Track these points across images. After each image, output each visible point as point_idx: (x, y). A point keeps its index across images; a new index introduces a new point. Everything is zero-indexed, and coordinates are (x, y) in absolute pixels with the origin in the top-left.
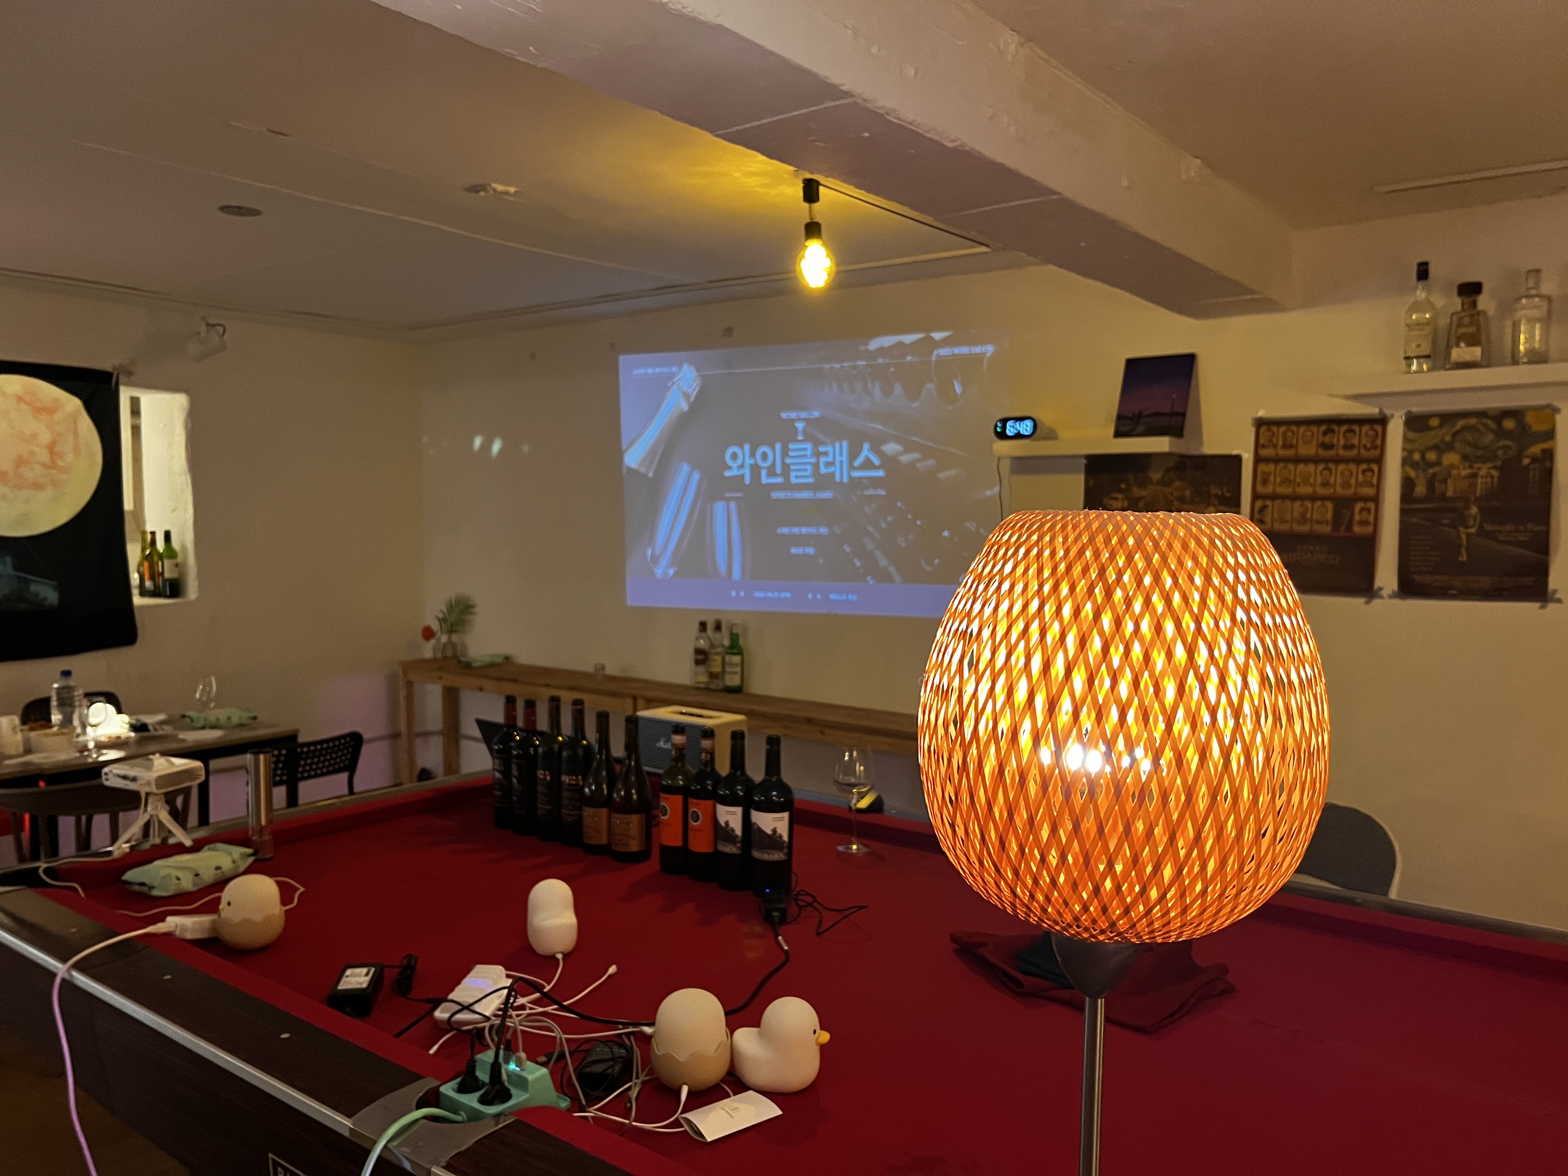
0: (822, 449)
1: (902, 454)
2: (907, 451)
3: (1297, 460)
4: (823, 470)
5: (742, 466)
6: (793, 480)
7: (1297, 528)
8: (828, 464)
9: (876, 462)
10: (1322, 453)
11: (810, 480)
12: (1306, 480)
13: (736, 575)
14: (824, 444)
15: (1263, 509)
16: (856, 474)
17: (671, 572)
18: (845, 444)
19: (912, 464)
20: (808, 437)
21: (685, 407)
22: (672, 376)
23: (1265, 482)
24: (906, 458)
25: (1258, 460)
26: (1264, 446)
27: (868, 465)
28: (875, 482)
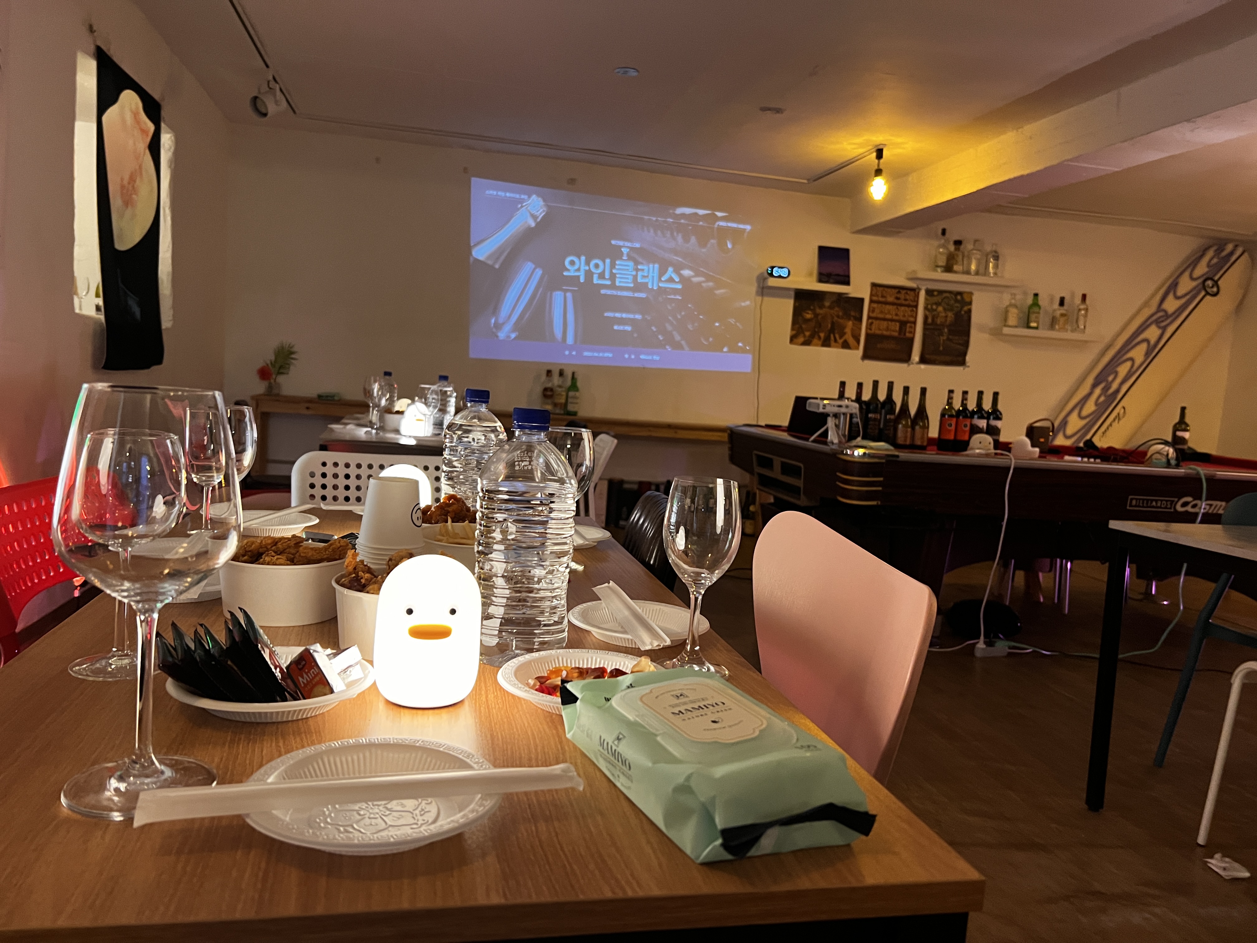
0: (639, 267)
1: (693, 277)
2: (697, 275)
3: (886, 303)
4: (640, 280)
5: (578, 270)
6: (617, 284)
7: (885, 333)
8: (644, 277)
9: (677, 280)
10: (896, 301)
11: (632, 285)
12: (889, 313)
13: (570, 340)
14: (642, 263)
15: (872, 323)
16: (661, 285)
17: (513, 336)
18: (657, 266)
19: (699, 283)
20: (630, 258)
21: (533, 224)
22: (521, 201)
23: (873, 311)
24: (696, 280)
25: (871, 301)
26: (874, 296)
27: (671, 280)
28: (675, 291)
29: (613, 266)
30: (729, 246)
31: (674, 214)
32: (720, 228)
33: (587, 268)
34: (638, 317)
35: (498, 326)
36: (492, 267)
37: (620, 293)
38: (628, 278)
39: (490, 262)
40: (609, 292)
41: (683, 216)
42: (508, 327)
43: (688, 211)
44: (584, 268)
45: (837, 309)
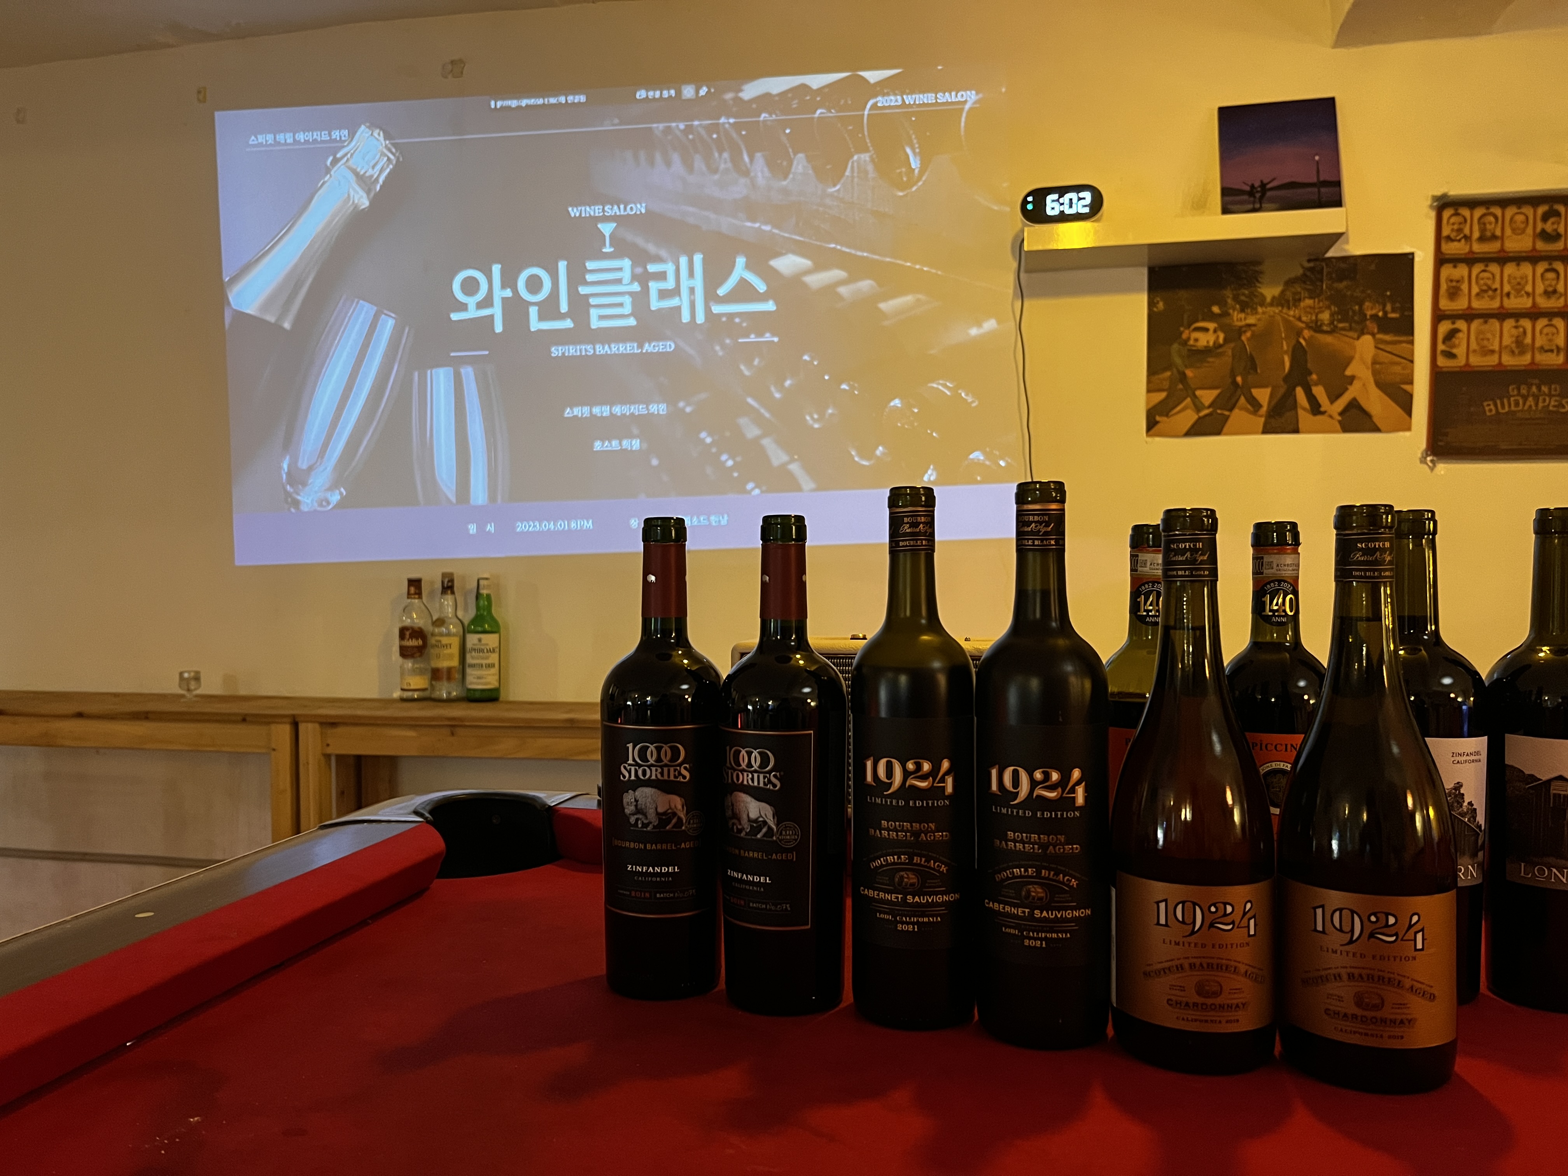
0: (652, 268)
1: (808, 272)
2: (819, 267)
4: (655, 304)
5: (487, 302)
6: (595, 324)
7: (1508, 360)
8: (664, 294)
9: (761, 287)
11: (632, 322)
12: (1519, 288)
13: (479, 494)
14: (658, 259)
15: (1451, 335)
16: (717, 309)
17: (335, 498)
18: (698, 258)
19: (830, 289)
20: (622, 249)
21: (365, 203)
22: (334, 147)
23: (1454, 293)
24: (816, 280)
25: (1441, 260)
26: (1449, 238)
27: (744, 292)
28: (758, 321)
29: (577, 277)
30: (915, 163)
31: (738, 100)
32: (881, 117)
33: (508, 293)
34: (659, 408)
35: (298, 478)
36: (277, 327)
37: (600, 350)
38: (621, 305)
39: (271, 318)
40: (571, 350)
41: (765, 101)
42: (320, 480)
43: (777, 85)
44: (500, 294)
45: (1309, 302)
